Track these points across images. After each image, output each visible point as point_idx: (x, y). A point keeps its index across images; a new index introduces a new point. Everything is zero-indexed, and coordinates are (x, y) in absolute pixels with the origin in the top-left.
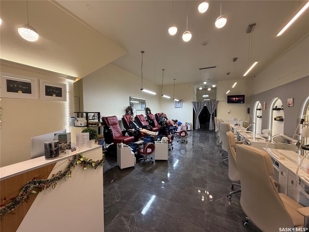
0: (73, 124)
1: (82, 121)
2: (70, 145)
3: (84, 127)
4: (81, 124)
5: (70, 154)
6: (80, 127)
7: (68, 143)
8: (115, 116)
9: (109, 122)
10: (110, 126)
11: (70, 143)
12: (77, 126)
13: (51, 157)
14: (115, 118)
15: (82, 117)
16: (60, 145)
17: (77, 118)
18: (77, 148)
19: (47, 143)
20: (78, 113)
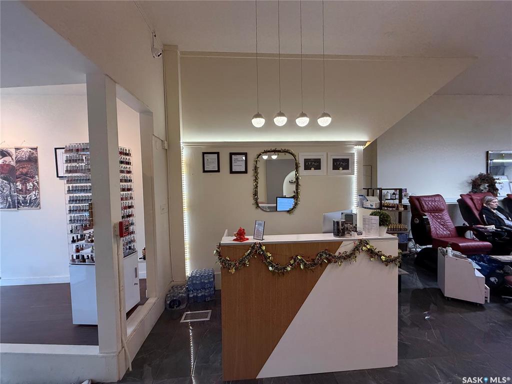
0: (361, 205)
1: (374, 201)
2: (356, 227)
3: (375, 209)
4: (372, 206)
5: (355, 236)
6: (370, 209)
7: (354, 225)
8: (438, 195)
9: (425, 205)
10: (426, 214)
11: (356, 225)
12: (365, 208)
13: (338, 235)
14: (437, 199)
15: (373, 196)
16: (346, 225)
17: (367, 197)
18: (363, 232)
19: (335, 221)
20: (368, 189)
